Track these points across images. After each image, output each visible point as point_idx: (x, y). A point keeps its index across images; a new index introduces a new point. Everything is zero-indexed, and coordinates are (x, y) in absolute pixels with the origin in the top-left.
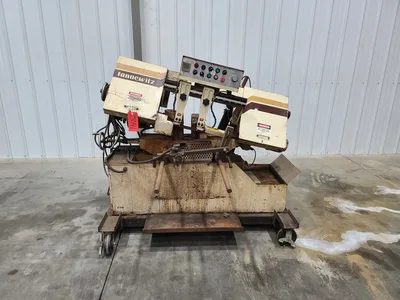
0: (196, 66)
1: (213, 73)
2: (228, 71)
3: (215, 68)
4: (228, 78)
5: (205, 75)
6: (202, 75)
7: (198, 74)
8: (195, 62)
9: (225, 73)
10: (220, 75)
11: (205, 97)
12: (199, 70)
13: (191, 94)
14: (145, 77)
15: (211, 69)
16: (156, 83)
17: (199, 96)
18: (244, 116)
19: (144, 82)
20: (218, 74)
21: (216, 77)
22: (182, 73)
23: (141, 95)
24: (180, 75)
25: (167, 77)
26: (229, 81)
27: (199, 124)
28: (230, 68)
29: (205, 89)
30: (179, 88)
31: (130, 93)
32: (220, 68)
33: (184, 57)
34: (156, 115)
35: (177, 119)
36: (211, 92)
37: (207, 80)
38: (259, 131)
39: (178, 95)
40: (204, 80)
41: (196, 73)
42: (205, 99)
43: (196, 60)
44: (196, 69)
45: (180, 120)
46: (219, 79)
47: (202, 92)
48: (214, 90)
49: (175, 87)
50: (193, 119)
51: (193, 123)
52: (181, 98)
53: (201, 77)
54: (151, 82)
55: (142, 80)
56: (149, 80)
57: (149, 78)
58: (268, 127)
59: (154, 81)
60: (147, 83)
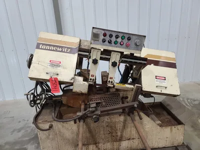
0: (105, 35)
1: (119, 40)
2: (131, 36)
3: (121, 35)
4: (132, 43)
5: (113, 42)
6: (110, 42)
7: (107, 43)
8: (103, 32)
9: (129, 39)
10: (125, 41)
11: (112, 60)
12: (108, 38)
13: (101, 59)
14: (62, 47)
15: (117, 37)
16: (71, 51)
17: (108, 60)
19: (62, 51)
20: (124, 41)
21: (122, 43)
22: (93, 42)
23: (60, 62)
24: (91, 43)
25: (80, 45)
26: (133, 45)
27: (109, 82)
28: (133, 35)
29: (112, 53)
30: (91, 54)
31: (50, 61)
32: (125, 35)
33: (93, 28)
34: (73, 78)
35: (91, 79)
36: (118, 55)
37: (114, 46)
38: (158, 83)
39: (91, 61)
40: (112, 46)
41: (105, 42)
42: (113, 61)
43: (104, 30)
44: (105, 38)
45: (93, 80)
46: (125, 44)
47: (110, 56)
48: (120, 54)
49: (88, 54)
50: (104, 78)
51: (104, 80)
52: (93, 62)
53: (109, 44)
54: (67, 50)
55: (60, 50)
56: (66, 49)
57: (65, 47)
58: (164, 78)
59: (69, 50)
60: (64, 52)
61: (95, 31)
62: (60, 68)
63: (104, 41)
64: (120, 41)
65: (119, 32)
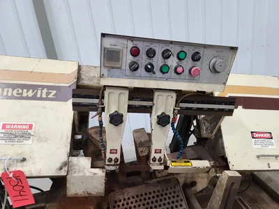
0: (135, 52)
1: (173, 62)
2: (201, 51)
3: (175, 50)
5: (156, 69)
6: (149, 69)
7: (141, 71)
8: (130, 45)
9: (196, 58)
10: (188, 63)
11: (158, 111)
12: (143, 60)
13: (131, 109)
14: (35, 87)
15: (166, 55)
16: (59, 96)
17: (148, 110)
18: (226, 124)
19: (34, 98)
20: (184, 63)
21: (180, 70)
22: (105, 71)
23: (31, 127)
24: (102, 76)
25: (79, 78)
26: (206, 72)
27: (154, 160)
28: (205, 46)
29: (156, 94)
30: (106, 101)
31: (4, 126)
32: (185, 49)
33: (103, 35)
34: (66, 164)
35: (110, 160)
36: (170, 99)
37: (160, 79)
38: (258, 147)
39: (106, 117)
40: (156, 79)
41: (136, 69)
42: (159, 114)
43: (132, 39)
44: (135, 59)
45: (116, 160)
46: (186, 72)
47: (152, 100)
48: (174, 95)
49: (96, 101)
50: (140, 149)
51: (141, 155)
52: (111, 122)
53: (147, 74)
54: (48, 94)
55: (30, 94)
56: (45, 91)
57: (43, 87)
58: (268, 135)
59: (54, 92)
60: (41, 99)
61: (108, 43)
62: (30, 142)
63: (134, 68)
64: (175, 64)
65: (171, 42)
